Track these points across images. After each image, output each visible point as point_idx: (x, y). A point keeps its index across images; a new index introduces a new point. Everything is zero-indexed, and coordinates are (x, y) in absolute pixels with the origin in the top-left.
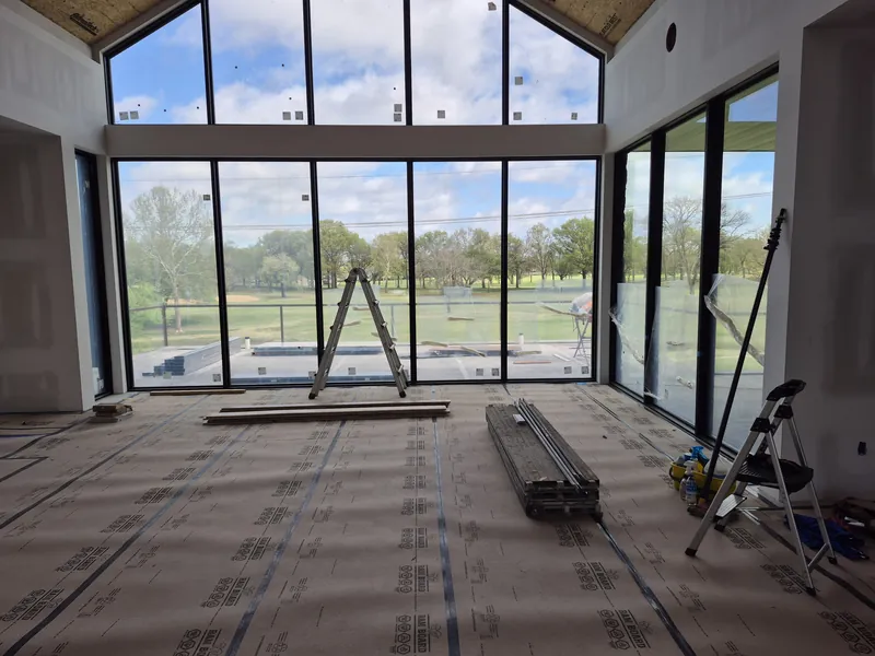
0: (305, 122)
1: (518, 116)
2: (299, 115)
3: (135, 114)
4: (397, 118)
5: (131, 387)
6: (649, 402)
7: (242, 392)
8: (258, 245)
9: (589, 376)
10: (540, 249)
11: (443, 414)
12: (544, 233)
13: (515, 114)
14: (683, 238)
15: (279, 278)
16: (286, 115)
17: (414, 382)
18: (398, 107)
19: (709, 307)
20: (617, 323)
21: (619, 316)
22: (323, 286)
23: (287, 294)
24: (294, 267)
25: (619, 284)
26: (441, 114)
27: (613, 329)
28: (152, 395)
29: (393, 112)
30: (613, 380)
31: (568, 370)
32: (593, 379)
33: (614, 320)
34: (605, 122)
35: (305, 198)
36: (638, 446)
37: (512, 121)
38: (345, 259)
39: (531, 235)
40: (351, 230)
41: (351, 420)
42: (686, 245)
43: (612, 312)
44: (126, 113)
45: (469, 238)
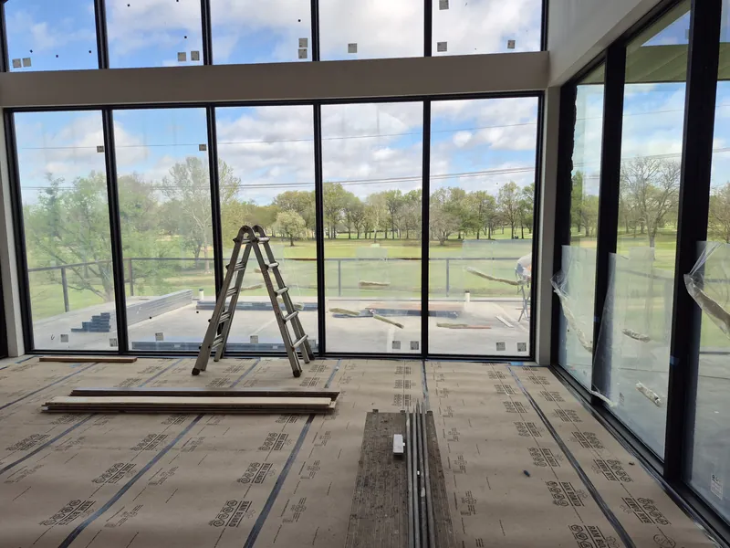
0: (200, 62)
1: (442, 46)
2: (195, 56)
3: (27, 62)
4: (302, 54)
5: (29, 348)
6: (598, 406)
7: (131, 361)
8: (273, 204)
9: (526, 353)
10: (510, 205)
11: (324, 411)
12: (515, 191)
13: (439, 44)
14: (644, 194)
15: (289, 230)
16: (182, 56)
17: (322, 353)
18: (303, 42)
19: (691, 292)
20: (560, 294)
21: (563, 285)
22: (325, 236)
23: (295, 243)
24: (301, 221)
25: (564, 247)
26: (353, 47)
27: (556, 302)
28: (42, 360)
29: (298, 48)
30: (555, 362)
31: (500, 345)
32: (532, 358)
33: (557, 291)
34: (549, 49)
35: (202, 148)
36: (575, 499)
37: (435, 53)
38: (343, 214)
39: (502, 193)
40: (347, 188)
41: (210, 414)
42: (647, 201)
43: (555, 280)
44: (19, 60)
45: (448, 195)
